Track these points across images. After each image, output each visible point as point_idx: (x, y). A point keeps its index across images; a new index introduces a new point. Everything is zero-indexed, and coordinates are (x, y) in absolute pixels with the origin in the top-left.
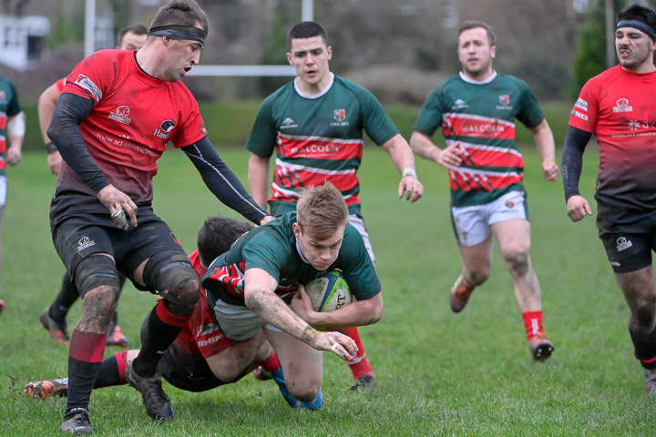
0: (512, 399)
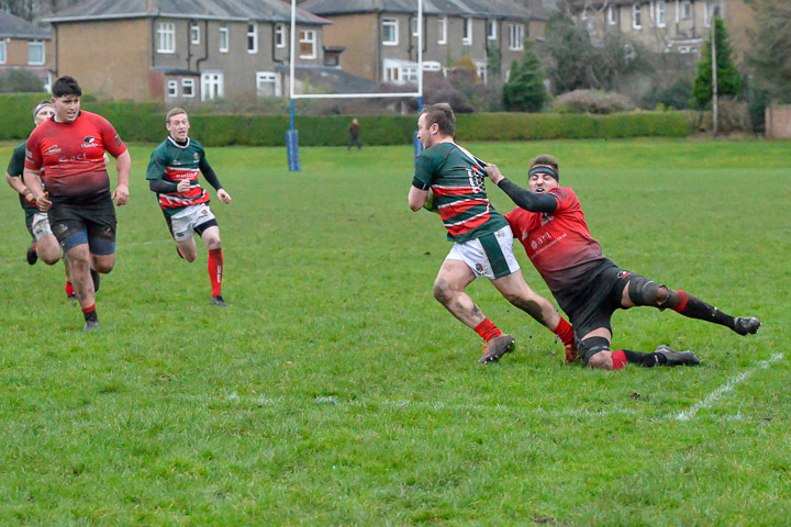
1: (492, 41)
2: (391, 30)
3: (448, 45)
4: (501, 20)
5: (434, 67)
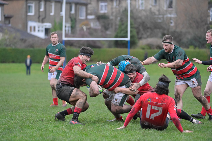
1: (73, 14)
2: (31, 8)
3: (54, 15)
4: (76, 4)
5: (49, 26)
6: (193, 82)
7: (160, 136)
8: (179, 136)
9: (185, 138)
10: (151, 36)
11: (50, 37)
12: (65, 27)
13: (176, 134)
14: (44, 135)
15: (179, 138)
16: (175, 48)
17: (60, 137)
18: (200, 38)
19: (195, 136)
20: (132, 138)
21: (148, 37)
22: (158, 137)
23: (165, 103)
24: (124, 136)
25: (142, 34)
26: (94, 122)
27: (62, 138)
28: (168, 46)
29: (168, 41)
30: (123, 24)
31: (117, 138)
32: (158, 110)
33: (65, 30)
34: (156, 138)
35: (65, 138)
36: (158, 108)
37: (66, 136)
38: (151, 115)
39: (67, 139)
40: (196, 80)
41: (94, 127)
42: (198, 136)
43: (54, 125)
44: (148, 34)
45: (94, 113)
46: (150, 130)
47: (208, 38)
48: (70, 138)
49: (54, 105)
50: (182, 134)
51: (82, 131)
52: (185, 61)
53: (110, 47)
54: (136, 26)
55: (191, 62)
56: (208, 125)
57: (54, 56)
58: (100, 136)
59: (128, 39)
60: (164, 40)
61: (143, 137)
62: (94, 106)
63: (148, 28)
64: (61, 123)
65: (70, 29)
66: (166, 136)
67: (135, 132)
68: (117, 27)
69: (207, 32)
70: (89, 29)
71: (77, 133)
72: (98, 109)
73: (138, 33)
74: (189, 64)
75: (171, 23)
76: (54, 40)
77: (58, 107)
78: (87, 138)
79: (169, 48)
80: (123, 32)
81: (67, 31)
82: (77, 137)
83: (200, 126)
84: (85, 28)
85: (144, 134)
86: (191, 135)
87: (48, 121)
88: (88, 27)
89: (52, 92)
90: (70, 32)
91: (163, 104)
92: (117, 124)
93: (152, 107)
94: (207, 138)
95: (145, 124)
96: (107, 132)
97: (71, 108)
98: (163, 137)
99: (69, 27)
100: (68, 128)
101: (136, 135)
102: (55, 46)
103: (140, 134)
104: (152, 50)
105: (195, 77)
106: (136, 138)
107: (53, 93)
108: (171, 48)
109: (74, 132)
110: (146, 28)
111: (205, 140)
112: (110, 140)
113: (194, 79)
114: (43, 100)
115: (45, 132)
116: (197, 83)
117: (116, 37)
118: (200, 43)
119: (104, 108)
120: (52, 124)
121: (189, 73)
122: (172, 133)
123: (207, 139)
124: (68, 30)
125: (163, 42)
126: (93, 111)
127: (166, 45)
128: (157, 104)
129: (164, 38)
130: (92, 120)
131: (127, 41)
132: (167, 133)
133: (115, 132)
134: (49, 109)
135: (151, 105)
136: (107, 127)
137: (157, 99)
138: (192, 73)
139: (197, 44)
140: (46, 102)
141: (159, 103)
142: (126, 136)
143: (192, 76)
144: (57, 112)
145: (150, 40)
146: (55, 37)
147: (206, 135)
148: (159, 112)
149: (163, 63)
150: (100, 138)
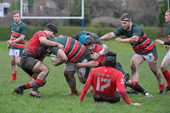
0: (136, 109)
5: (8, 6)
6: (150, 57)
7: (113, 109)
8: (130, 109)
9: (136, 111)
10: (103, 15)
11: (13, 16)
12: (23, 6)
13: (128, 107)
14: (3, 108)
15: (130, 111)
16: (133, 26)
17: (19, 110)
18: (150, 17)
19: (146, 109)
20: (86, 111)
21: (100, 16)
22: (111, 110)
23: (112, 76)
24: (78, 109)
25: (95, 13)
26: (50, 96)
27: (20, 111)
28: (126, 24)
29: (126, 19)
30: (77, 4)
31: (72, 111)
32: (106, 82)
33: (23, 10)
34: (108, 111)
35: (22, 111)
36: (107, 79)
37: (24, 109)
38: (101, 87)
39: (25, 111)
40: (153, 55)
41: (50, 101)
42: (148, 109)
43: (13, 98)
44: (101, 13)
45: (50, 88)
46: (103, 103)
47: (167, 17)
48: (27, 110)
49: (13, 80)
50: (133, 107)
51: (39, 104)
52: (142, 37)
53: (65, 25)
54: (89, 5)
55: (148, 39)
56: (157, 99)
57: (16, 34)
58: (56, 109)
59: (82, 18)
60: (122, 19)
61: (96, 109)
62: (50, 81)
63: (101, 8)
64: (19, 97)
65: (27, 8)
66: (118, 109)
67: (89, 105)
68: (72, 6)
69: (166, 11)
70: (45, 8)
71: (34, 106)
72: (54, 84)
73: (91, 12)
74: (146, 40)
75: (123, 2)
76: (16, 19)
77: (16, 82)
78: (43, 111)
79: (128, 26)
80: (77, 11)
81: (25, 11)
82: (34, 110)
83: (150, 99)
84: (41, 7)
85: (97, 107)
86: (142, 108)
87: (7, 94)
88: (45, 6)
89: (12, 67)
90: (27, 11)
91: (111, 76)
92: (72, 97)
93: (101, 79)
94: (157, 110)
95: (96, 97)
96: (62, 106)
97: (29, 83)
98: (115, 110)
99: (26, 7)
100: (25, 102)
101: (89, 108)
102: (17, 24)
103: (93, 107)
104: (105, 28)
105: (152, 52)
106: (90, 111)
107: (12, 69)
108: (129, 26)
109: (31, 105)
110: (99, 7)
111: (154, 112)
112: (65, 112)
113: (151, 54)
114: (3, 75)
115: (4, 105)
116: (153, 57)
117: (71, 16)
118: (150, 21)
119: (60, 83)
120: (10, 97)
121: (146, 49)
122: (123, 106)
123: (156, 112)
124: (26, 9)
125: (121, 20)
126: (49, 86)
127: (124, 23)
128: (106, 76)
129: (123, 17)
130: (48, 94)
131: (81, 20)
132: (119, 106)
133: (70, 106)
134: (7, 83)
135: (100, 78)
136: (63, 100)
137: (106, 71)
138: (150, 48)
139: (147, 22)
140: (5, 77)
141: (107, 75)
142: (80, 109)
143: (149, 52)
144: (15, 86)
145: (103, 19)
146: (17, 16)
147: (155, 108)
148: (108, 84)
149: (120, 38)
150: (56, 111)
